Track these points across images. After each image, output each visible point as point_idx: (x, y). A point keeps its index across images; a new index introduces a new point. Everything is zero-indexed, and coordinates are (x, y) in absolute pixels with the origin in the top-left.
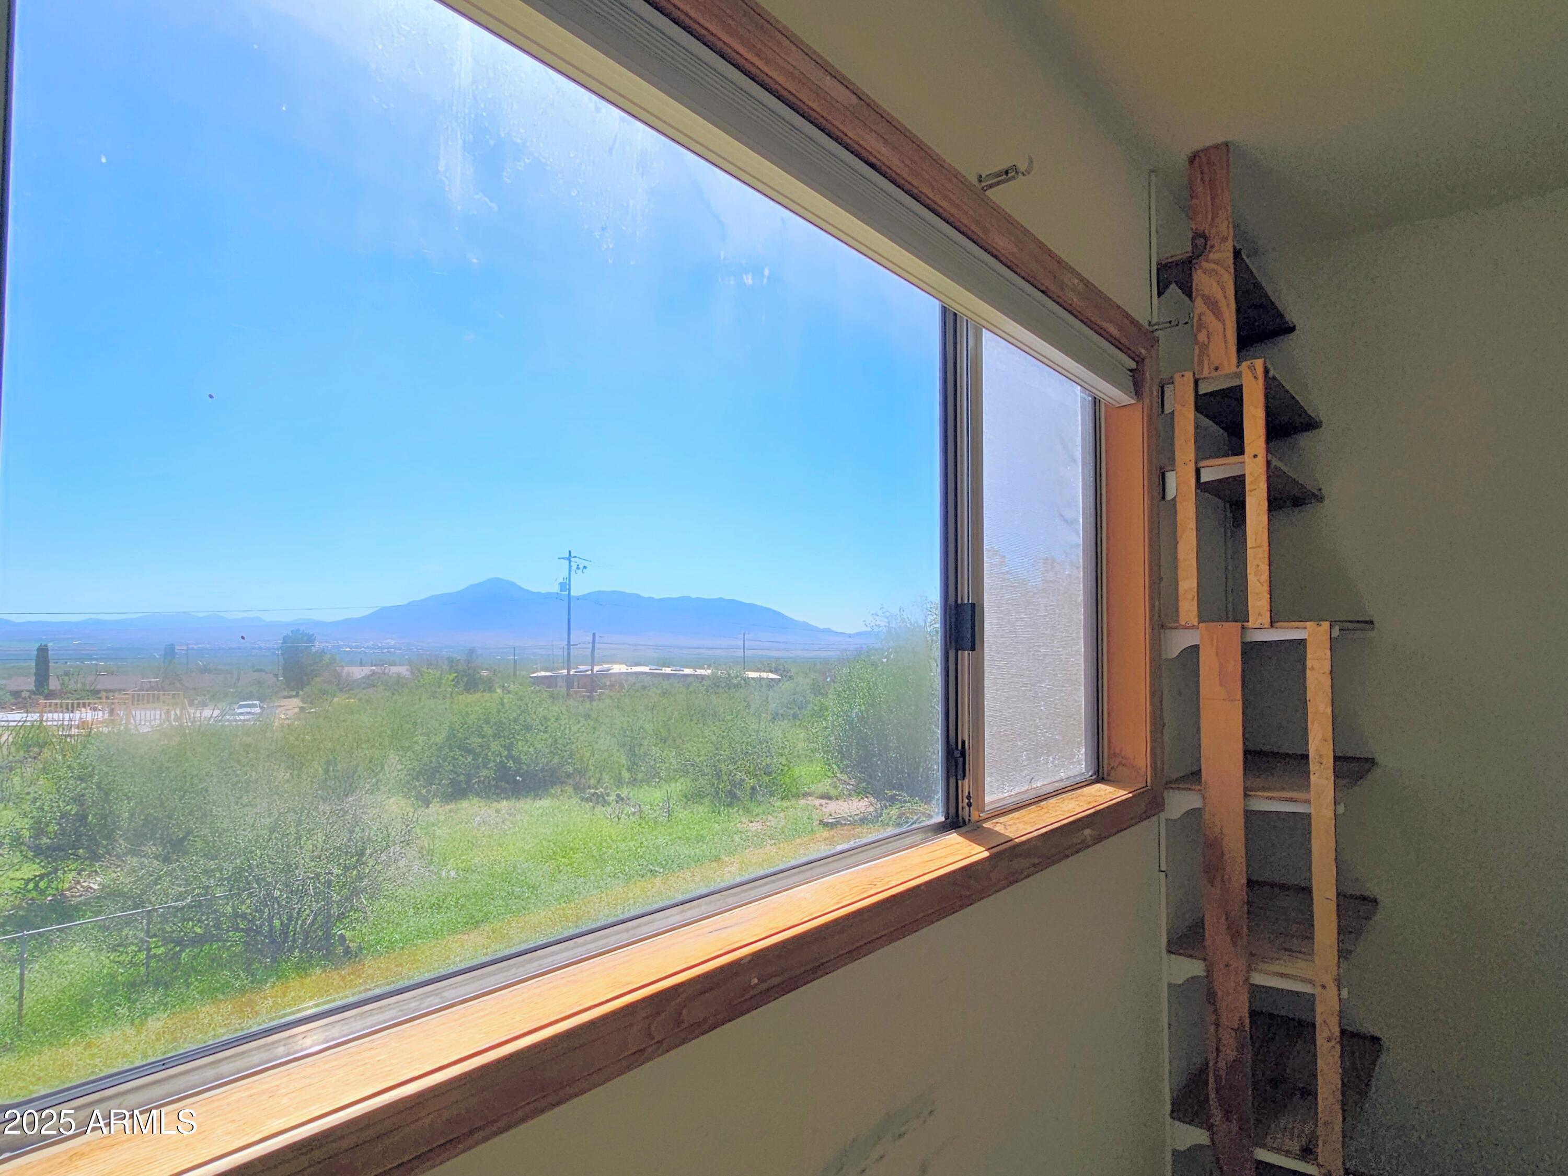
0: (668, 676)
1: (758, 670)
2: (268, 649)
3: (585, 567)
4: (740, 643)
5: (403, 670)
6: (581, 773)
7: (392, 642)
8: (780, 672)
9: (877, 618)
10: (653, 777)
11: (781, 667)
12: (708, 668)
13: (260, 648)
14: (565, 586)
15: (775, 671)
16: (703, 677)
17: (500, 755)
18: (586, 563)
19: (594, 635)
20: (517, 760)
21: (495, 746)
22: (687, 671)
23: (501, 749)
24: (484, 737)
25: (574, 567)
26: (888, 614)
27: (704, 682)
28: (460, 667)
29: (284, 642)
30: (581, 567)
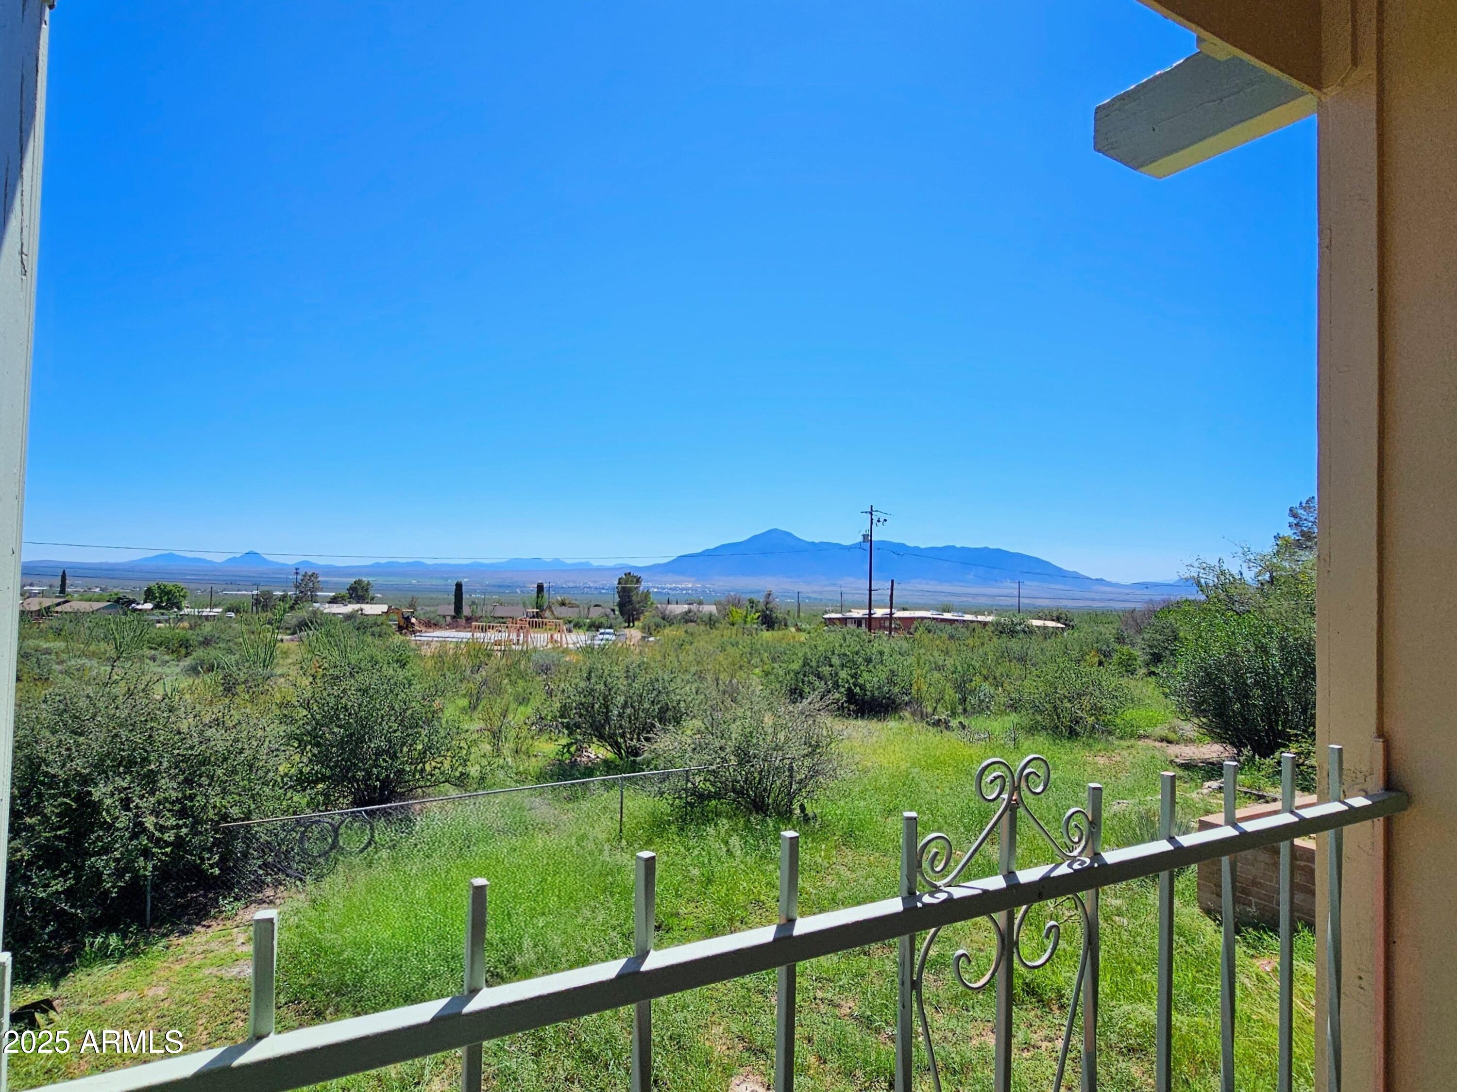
0: (951, 622)
1: (1040, 618)
2: (596, 588)
3: (885, 520)
4: (1016, 592)
5: (713, 609)
6: (919, 701)
7: (690, 586)
8: (1062, 621)
9: (1191, 569)
10: (982, 708)
11: (1063, 616)
12: (989, 615)
13: (590, 587)
14: (868, 538)
15: (1058, 619)
16: (985, 624)
17: (848, 681)
18: (886, 517)
19: (892, 581)
20: (863, 687)
21: (843, 674)
22: (968, 617)
23: (849, 678)
24: (831, 666)
25: (875, 521)
26: (1205, 565)
27: (987, 628)
28: (760, 608)
29: (619, 583)
30: (882, 520)
